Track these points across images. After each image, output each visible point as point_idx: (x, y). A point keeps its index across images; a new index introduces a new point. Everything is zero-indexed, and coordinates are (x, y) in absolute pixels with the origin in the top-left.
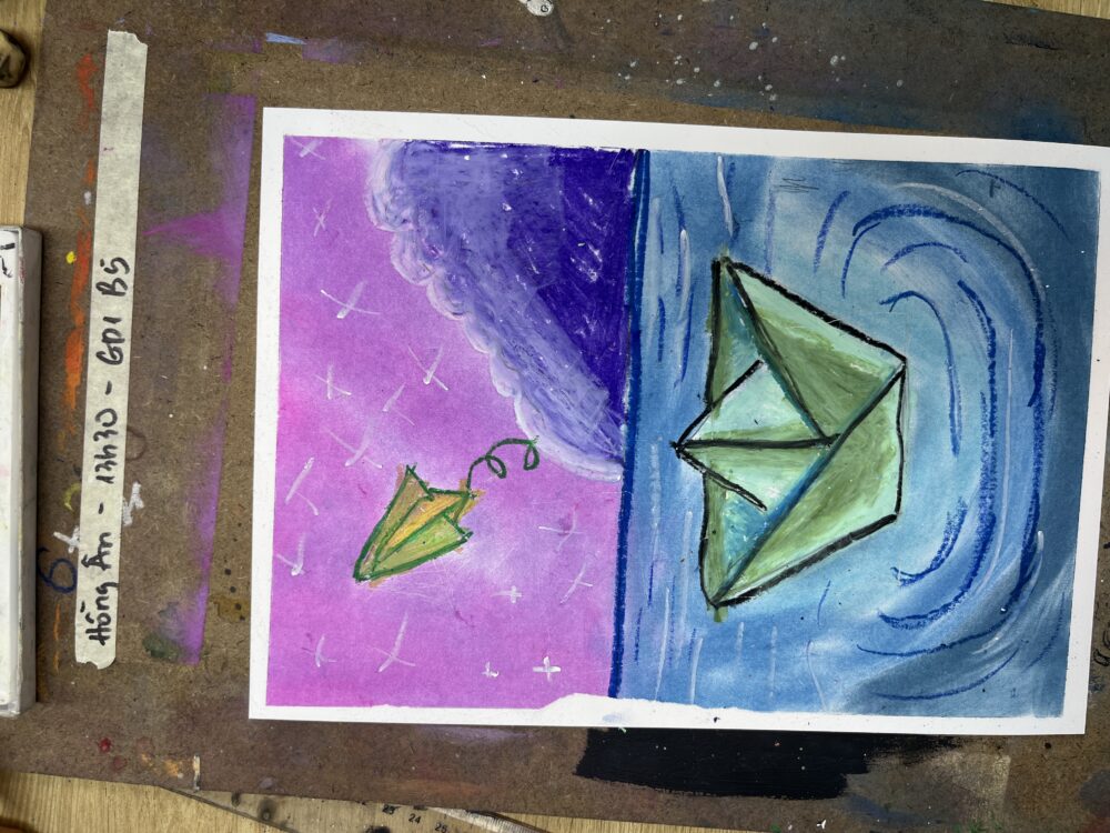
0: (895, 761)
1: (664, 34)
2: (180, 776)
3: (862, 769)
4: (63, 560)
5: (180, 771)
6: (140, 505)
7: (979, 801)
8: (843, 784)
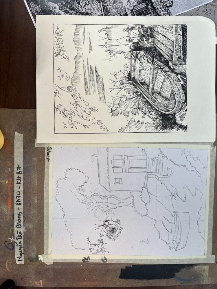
0: (185, 269)
2: (38, 284)
3: (178, 271)
4: (10, 243)
5: (38, 283)
7: (203, 275)
8: (175, 275)
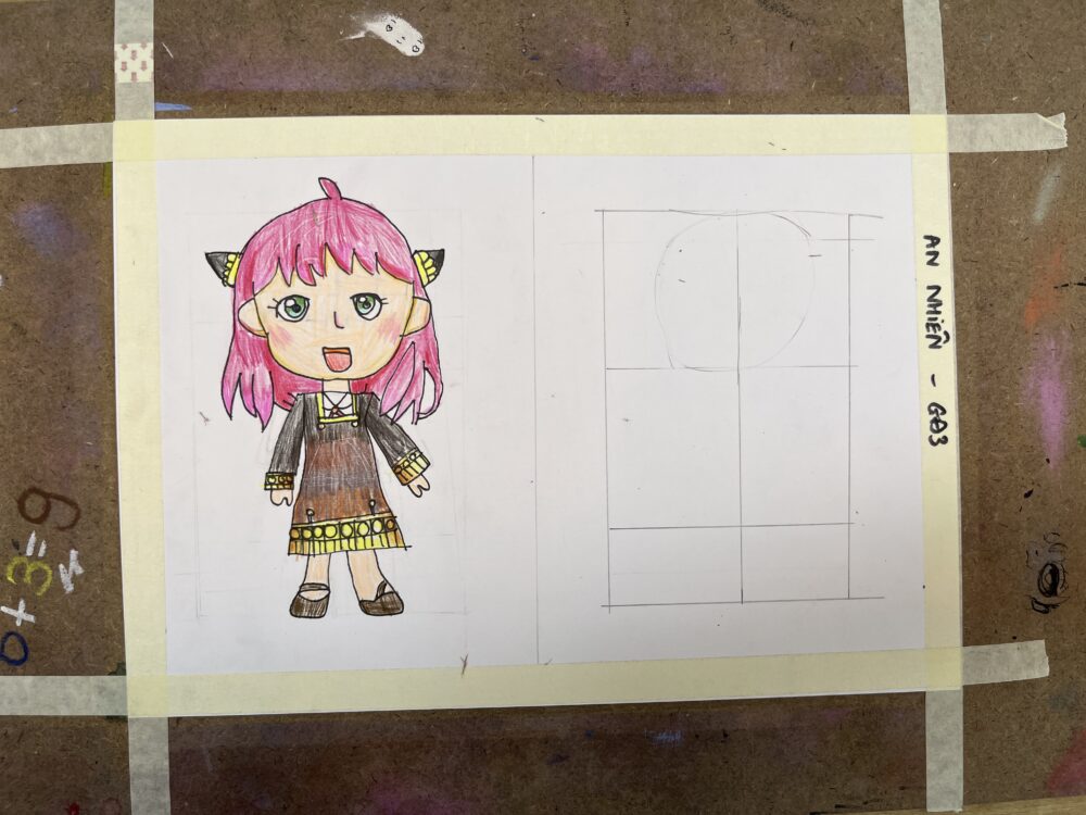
1: (532, 59)
6: (80, 571)
